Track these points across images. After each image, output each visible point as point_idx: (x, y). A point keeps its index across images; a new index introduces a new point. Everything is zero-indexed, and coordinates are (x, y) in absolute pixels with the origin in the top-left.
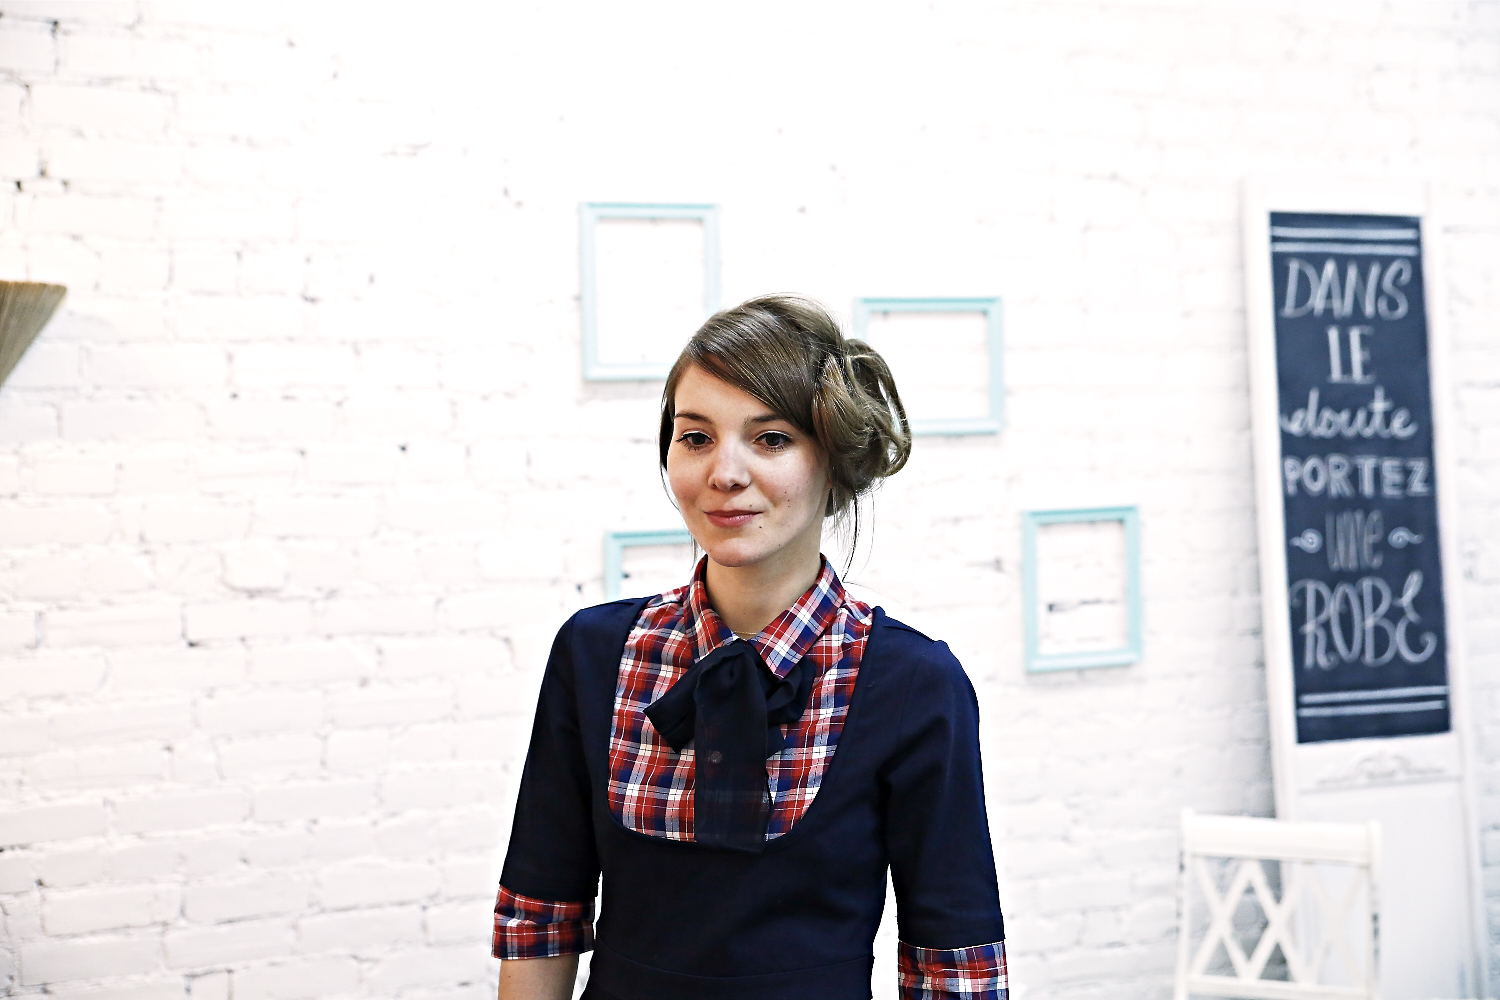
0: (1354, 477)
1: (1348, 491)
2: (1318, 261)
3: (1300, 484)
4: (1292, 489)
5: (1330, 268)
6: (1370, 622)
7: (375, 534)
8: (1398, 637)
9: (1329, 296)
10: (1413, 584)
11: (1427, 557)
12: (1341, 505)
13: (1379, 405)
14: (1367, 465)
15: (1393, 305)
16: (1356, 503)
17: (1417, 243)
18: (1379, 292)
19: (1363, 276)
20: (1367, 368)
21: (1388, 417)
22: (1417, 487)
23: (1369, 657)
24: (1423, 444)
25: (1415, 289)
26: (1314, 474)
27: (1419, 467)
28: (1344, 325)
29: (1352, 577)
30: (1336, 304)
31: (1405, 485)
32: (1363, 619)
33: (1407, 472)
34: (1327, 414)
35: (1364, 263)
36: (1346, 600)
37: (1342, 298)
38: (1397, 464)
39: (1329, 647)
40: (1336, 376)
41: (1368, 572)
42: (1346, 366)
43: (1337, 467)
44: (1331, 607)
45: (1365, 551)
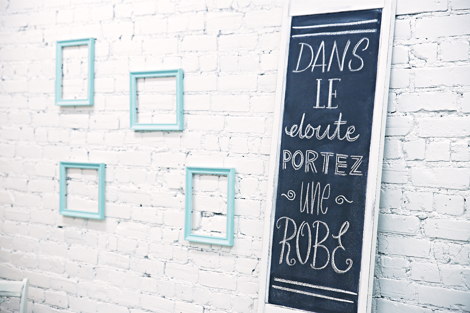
0: (320, 162)
1: (314, 169)
2: (315, 42)
3: (289, 164)
4: (285, 167)
5: (323, 44)
6: (315, 247)
7: (14, 157)
8: (332, 259)
9: (319, 61)
10: (346, 226)
11: (356, 212)
12: (310, 177)
13: (339, 122)
14: (327, 155)
15: (356, 64)
16: (320, 176)
17: (378, 25)
18: (349, 55)
19: (341, 49)
20: (334, 102)
21: (343, 129)
22: (355, 171)
23: (313, 265)
24: (364, 147)
25: (372, 53)
26: (298, 158)
27: (359, 159)
29: (310, 219)
30: (324, 65)
31: (347, 170)
33: (350, 162)
34: (309, 127)
35: (342, 41)
36: (305, 230)
37: (327, 62)
38: (345, 156)
39: (293, 255)
40: (317, 106)
41: (321, 217)
42: (324, 101)
43: (311, 156)
44: (297, 233)
45: (320, 205)
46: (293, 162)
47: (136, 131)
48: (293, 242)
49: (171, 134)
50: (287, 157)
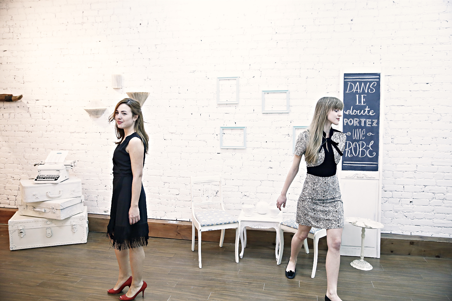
0: (360, 122)
1: (358, 125)
2: (355, 83)
3: (347, 123)
4: (345, 124)
5: (358, 83)
6: (360, 150)
8: (367, 153)
9: (357, 89)
10: (372, 143)
11: (376, 138)
12: (356, 127)
13: (367, 109)
14: (363, 120)
15: (372, 90)
16: (360, 127)
17: (379, 79)
18: (369, 87)
19: (365, 85)
20: (364, 102)
21: (369, 112)
22: (374, 125)
23: (360, 156)
24: (377, 117)
25: (378, 87)
26: (351, 122)
27: (376, 121)
28: (360, 94)
29: (358, 141)
30: (359, 90)
31: (371, 124)
32: (359, 149)
33: (372, 122)
34: (355, 111)
35: (366, 83)
36: (356, 145)
37: (360, 89)
38: (370, 120)
39: (351, 153)
40: (357, 104)
41: (362, 140)
42: (360, 102)
43: (356, 121)
44: (353, 146)
45: (361, 136)
46: (349, 122)
47: (263, 113)
48: (351, 149)
49: (283, 114)
50: (346, 121)
